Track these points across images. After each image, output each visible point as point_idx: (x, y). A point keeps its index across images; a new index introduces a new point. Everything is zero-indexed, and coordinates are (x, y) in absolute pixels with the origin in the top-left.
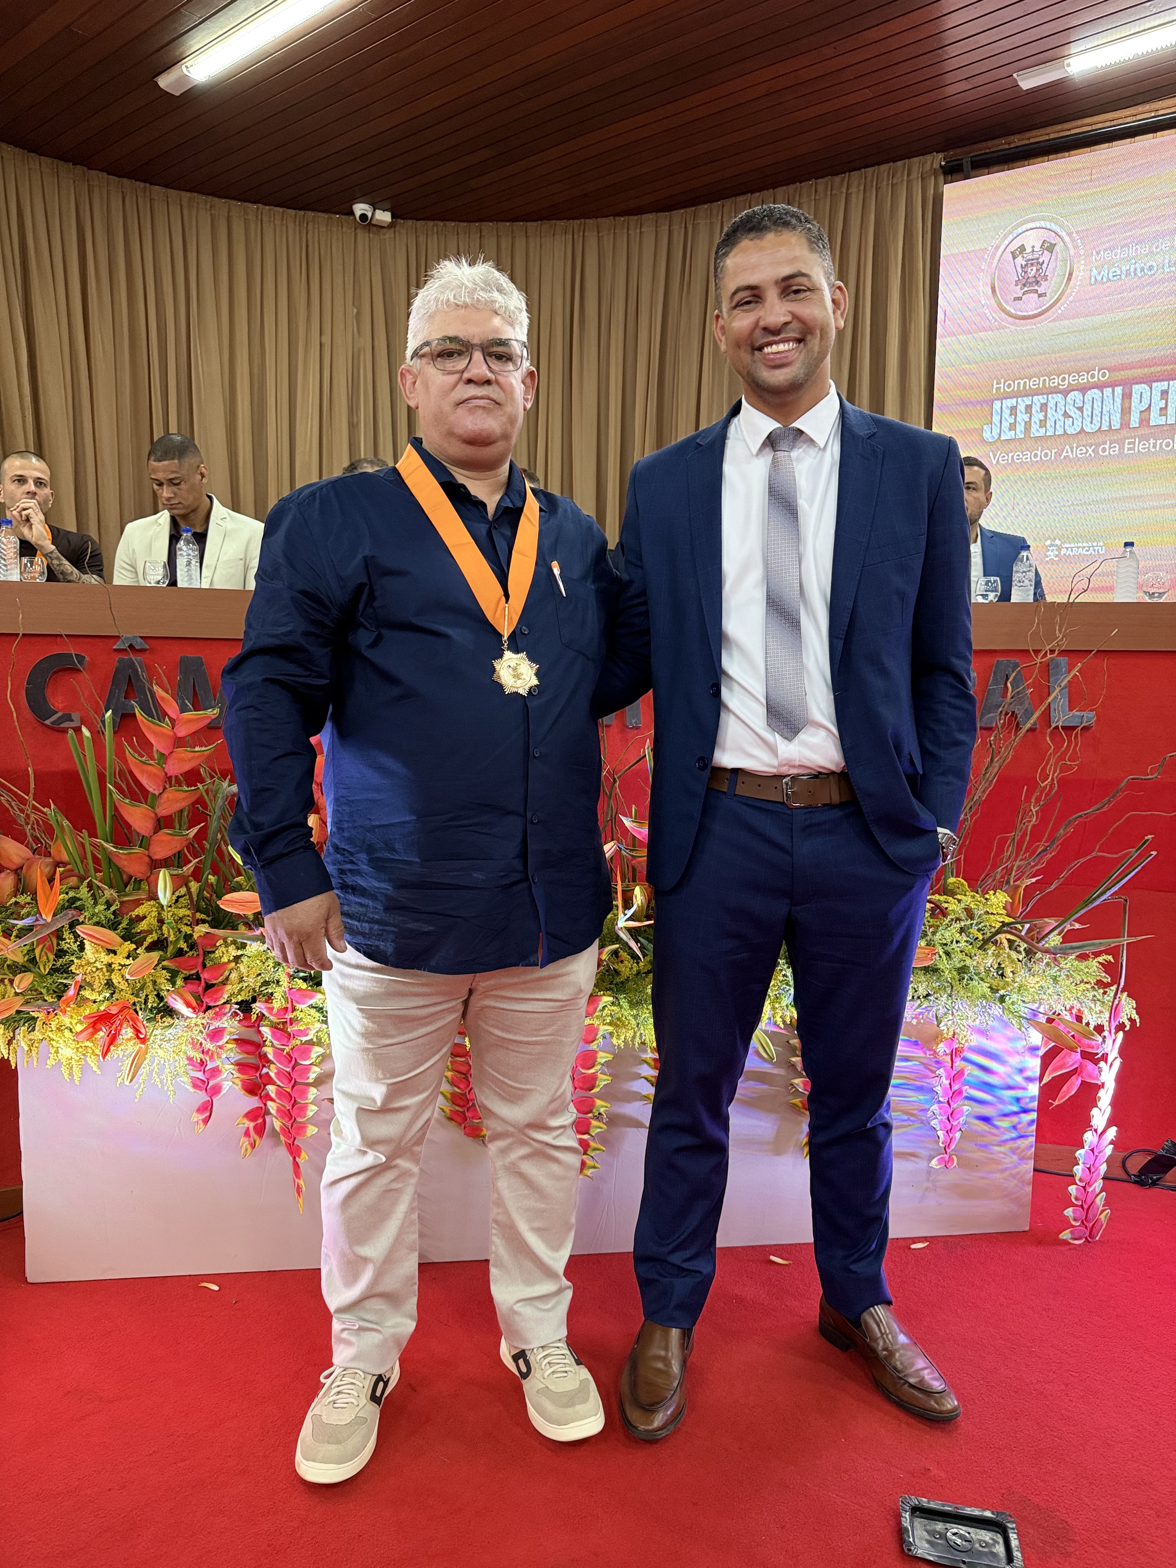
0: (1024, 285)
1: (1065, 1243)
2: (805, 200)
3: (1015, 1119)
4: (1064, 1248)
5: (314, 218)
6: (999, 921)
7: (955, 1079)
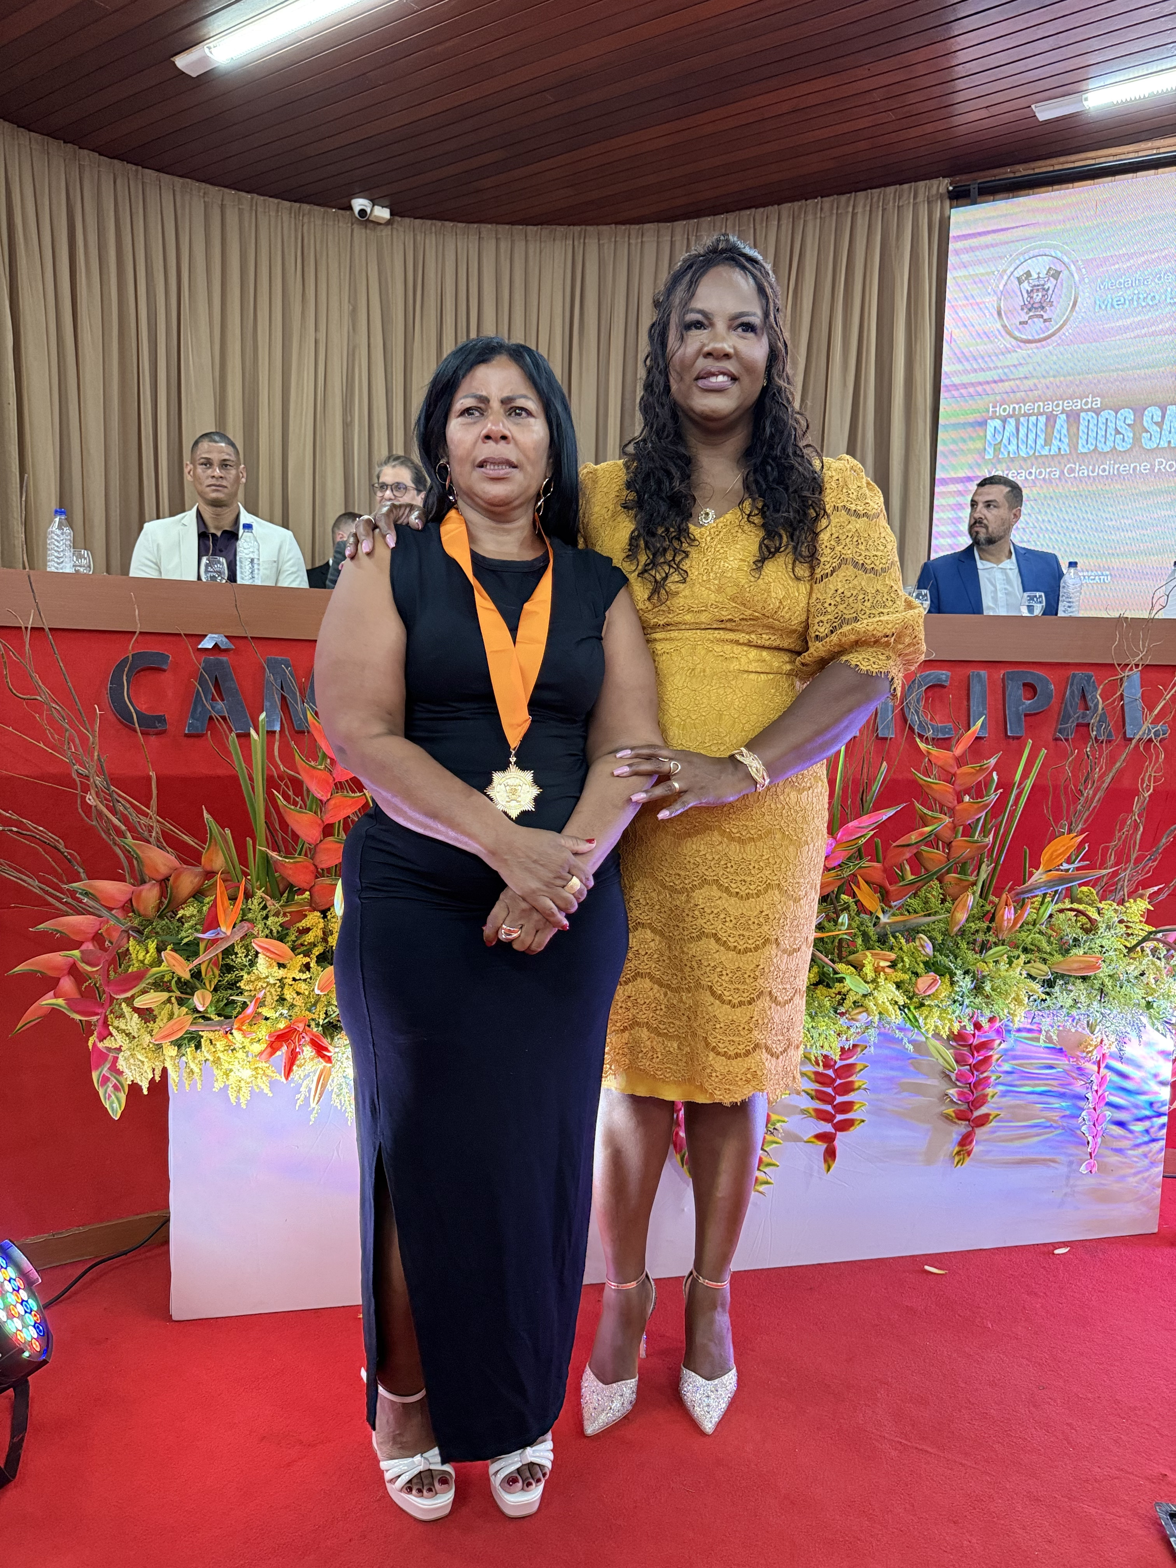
0: (1030, 310)
2: (810, 217)
5: (310, 211)
6: (1141, 929)
7: (1100, 1085)
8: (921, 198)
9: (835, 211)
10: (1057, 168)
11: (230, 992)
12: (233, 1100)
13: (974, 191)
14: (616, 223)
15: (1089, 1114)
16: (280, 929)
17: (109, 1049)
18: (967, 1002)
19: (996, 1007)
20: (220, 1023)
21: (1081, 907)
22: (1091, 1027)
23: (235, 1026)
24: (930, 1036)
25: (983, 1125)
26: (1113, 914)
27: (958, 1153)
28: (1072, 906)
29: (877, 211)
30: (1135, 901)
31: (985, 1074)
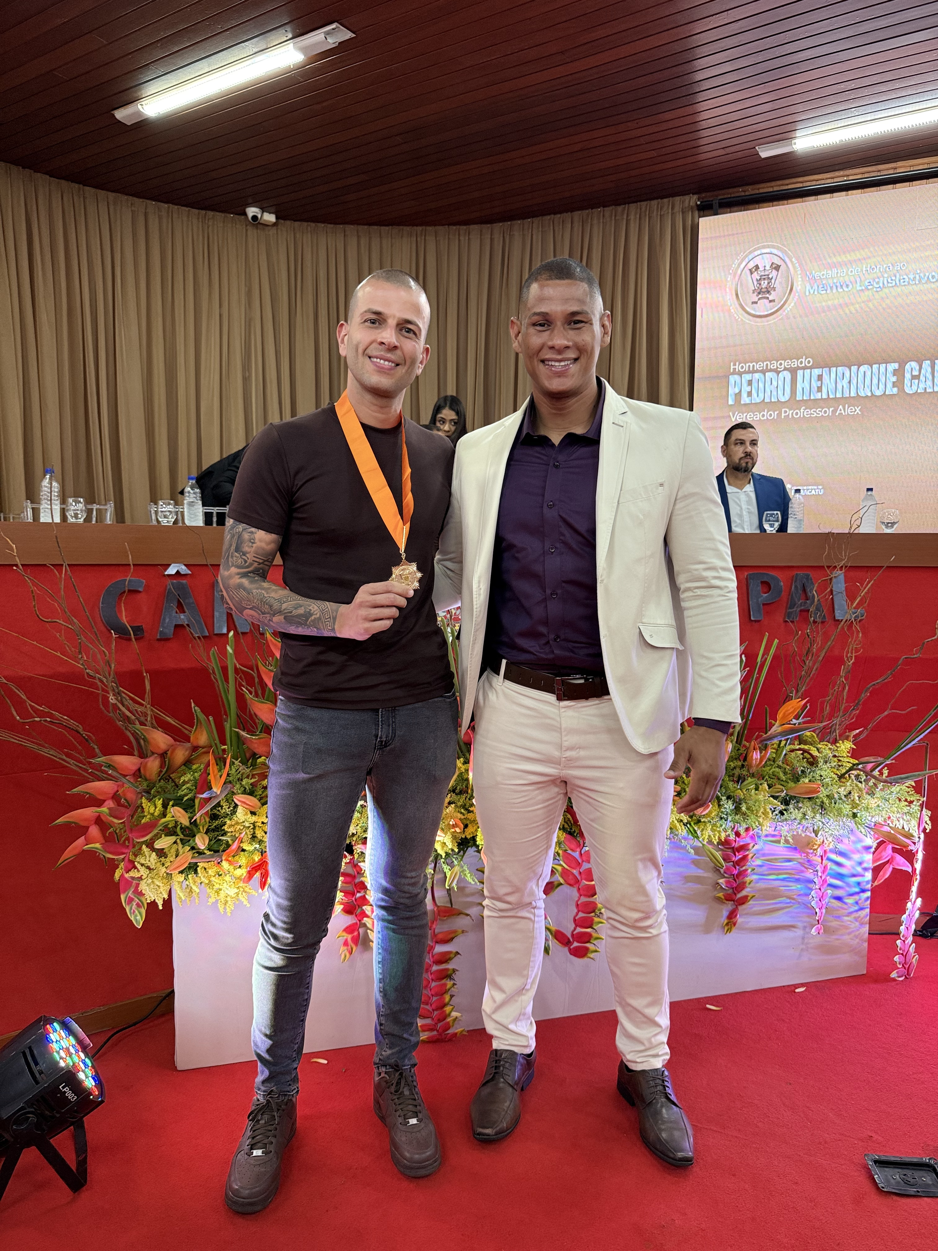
0: (759, 293)
1: (894, 980)
2: (595, 221)
3: (857, 897)
4: (893, 983)
5: (213, 215)
6: (848, 762)
7: (823, 872)
8: (677, 209)
9: (613, 218)
10: (776, 189)
11: (217, 833)
12: (221, 910)
13: (716, 204)
14: (449, 225)
15: (816, 893)
16: (251, 787)
17: (133, 878)
18: (730, 818)
19: (750, 821)
20: (211, 856)
21: (806, 747)
22: (816, 833)
23: (223, 858)
24: (705, 843)
25: (743, 903)
26: (828, 752)
27: (727, 924)
28: (800, 746)
29: (645, 221)
30: (843, 742)
31: (744, 868)
